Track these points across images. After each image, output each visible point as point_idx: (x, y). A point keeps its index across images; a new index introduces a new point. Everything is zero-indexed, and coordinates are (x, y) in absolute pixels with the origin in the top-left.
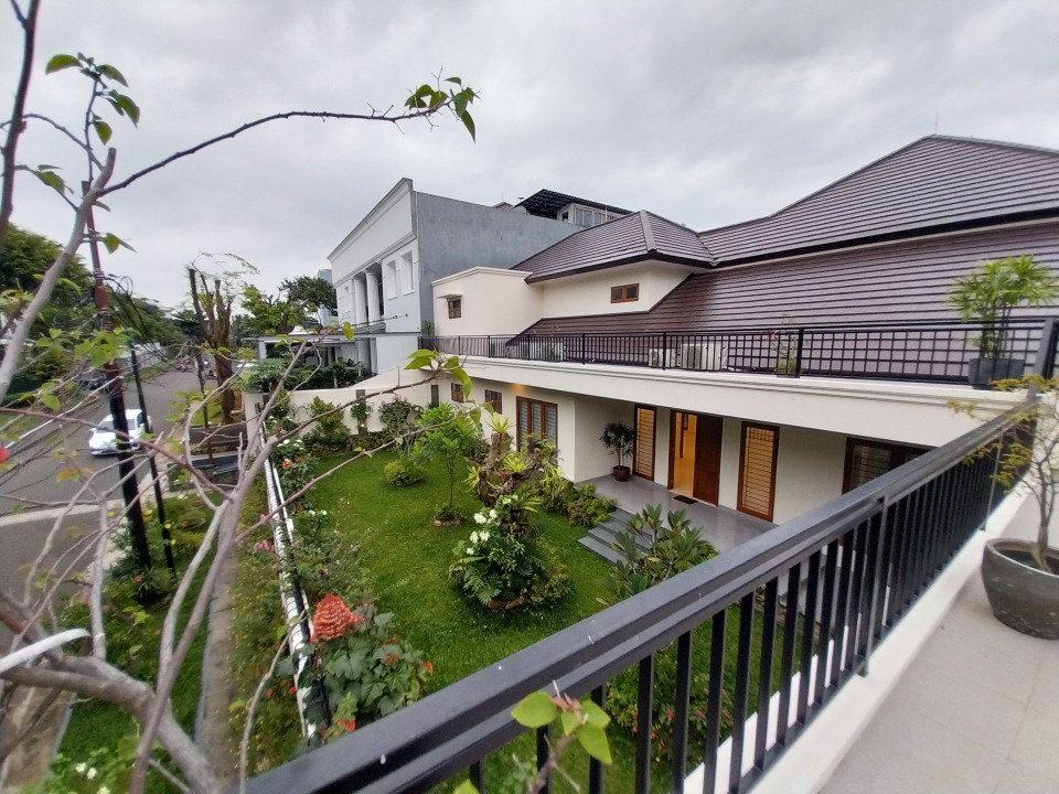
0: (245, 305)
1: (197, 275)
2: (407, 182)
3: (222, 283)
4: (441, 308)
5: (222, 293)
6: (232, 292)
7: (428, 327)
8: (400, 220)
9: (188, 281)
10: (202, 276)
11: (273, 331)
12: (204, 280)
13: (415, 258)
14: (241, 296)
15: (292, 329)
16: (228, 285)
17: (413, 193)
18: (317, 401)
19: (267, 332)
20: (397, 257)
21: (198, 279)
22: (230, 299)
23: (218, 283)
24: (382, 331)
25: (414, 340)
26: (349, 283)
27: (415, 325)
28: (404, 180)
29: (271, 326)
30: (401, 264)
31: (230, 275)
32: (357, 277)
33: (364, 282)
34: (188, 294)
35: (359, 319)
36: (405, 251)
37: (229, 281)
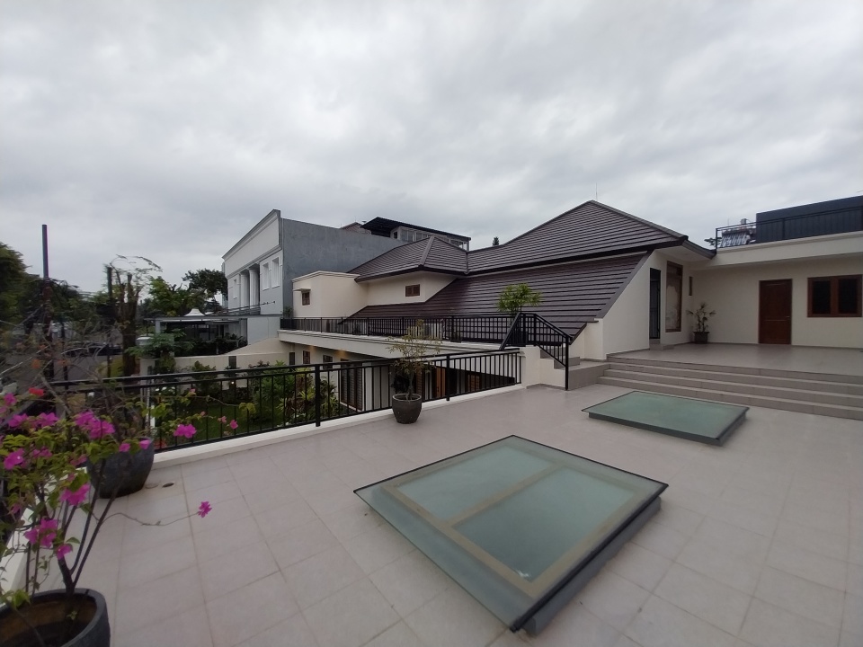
0: (152, 292)
1: (114, 271)
2: (277, 212)
3: (134, 277)
4: (298, 297)
5: (133, 283)
6: (141, 283)
7: (288, 311)
8: (271, 237)
9: (106, 275)
10: (117, 273)
11: (174, 312)
12: (118, 276)
13: (281, 263)
14: (148, 286)
15: (189, 311)
16: (139, 278)
17: (280, 219)
18: (197, 364)
19: (168, 313)
20: (270, 261)
21: (114, 275)
22: (139, 289)
23: (130, 277)
24: (257, 313)
25: (277, 320)
26: (237, 277)
27: (279, 309)
28: (274, 211)
29: (172, 308)
30: (271, 265)
31: (140, 271)
32: (243, 273)
33: (248, 276)
34: (104, 286)
35: (243, 304)
36: (274, 257)
37: (139, 275)
